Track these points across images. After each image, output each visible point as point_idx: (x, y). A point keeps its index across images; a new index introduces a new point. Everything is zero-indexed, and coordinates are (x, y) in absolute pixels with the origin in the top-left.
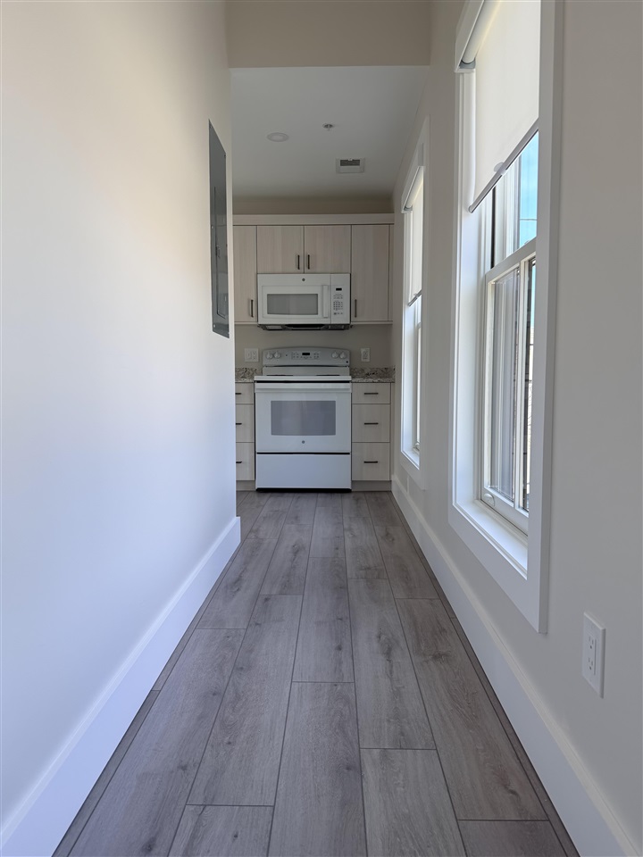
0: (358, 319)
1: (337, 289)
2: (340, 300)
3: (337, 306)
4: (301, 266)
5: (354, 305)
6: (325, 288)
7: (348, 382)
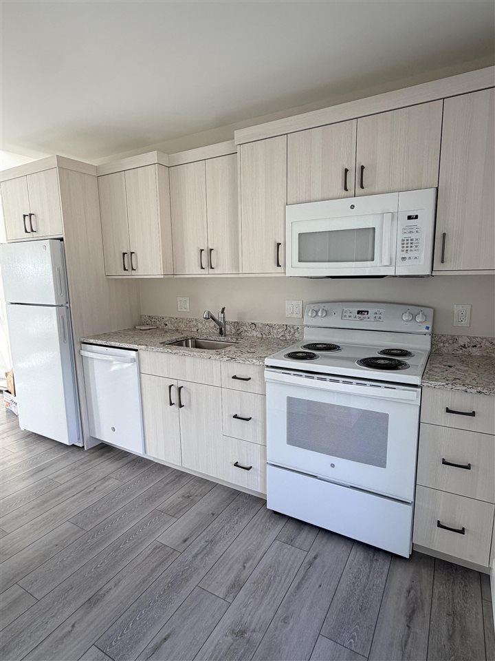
0: (446, 266)
1: (410, 218)
2: (413, 236)
3: (409, 244)
4: (350, 184)
5: (440, 244)
6: (388, 217)
7: (415, 386)
